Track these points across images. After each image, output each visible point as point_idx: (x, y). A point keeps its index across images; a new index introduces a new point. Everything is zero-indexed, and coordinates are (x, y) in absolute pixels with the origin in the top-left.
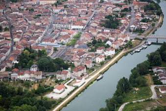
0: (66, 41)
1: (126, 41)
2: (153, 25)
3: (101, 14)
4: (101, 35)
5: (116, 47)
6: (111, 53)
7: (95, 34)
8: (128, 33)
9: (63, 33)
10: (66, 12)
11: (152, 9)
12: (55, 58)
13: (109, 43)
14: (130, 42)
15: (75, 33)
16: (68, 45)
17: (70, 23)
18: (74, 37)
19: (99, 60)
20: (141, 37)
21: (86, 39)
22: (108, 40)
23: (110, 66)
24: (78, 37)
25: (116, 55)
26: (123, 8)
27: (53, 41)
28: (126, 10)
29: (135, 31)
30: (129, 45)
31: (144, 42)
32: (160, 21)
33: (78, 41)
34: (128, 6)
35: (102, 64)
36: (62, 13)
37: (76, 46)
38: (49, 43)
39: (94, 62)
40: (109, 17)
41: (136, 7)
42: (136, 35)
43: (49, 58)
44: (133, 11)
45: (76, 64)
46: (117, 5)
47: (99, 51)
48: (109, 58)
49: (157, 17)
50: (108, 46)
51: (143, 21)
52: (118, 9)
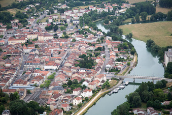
0: (40, 83)
1: (103, 81)
2: (129, 64)
3: (75, 53)
4: (76, 75)
5: (93, 87)
6: (88, 94)
7: (69, 74)
8: (104, 73)
9: (36, 74)
10: (37, 52)
11: (125, 48)
12: (28, 102)
13: (85, 83)
14: (107, 82)
15: (49, 74)
16: (42, 87)
17: (42, 63)
18: (48, 78)
19: (76, 102)
20: (118, 77)
21: (60, 80)
22: (84, 80)
23: (88, 108)
24: (52, 78)
25: (93, 96)
26: (96, 47)
27: (25, 83)
28: (99, 49)
29: (112, 71)
30: (106, 86)
31: (121, 82)
32: (135, 60)
33: (52, 83)
34: (101, 45)
35: (80, 106)
36: (34, 53)
37: (51, 88)
38: (21, 85)
39: (71, 105)
40: (83, 56)
41: (110, 46)
42: (112, 75)
43: (22, 102)
44: (106, 50)
45: (52, 107)
46: (90, 44)
47: (75, 93)
48: (86, 100)
49: (132, 56)
50: (84, 87)
51: (118, 60)
52: (91, 48)
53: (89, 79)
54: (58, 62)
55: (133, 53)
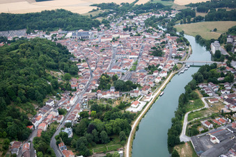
0: (129, 68)
1: (172, 65)
2: (187, 53)
3: (147, 46)
4: (153, 61)
5: (167, 70)
6: (165, 75)
7: (148, 61)
8: (171, 60)
9: (125, 62)
10: (122, 46)
11: (182, 41)
12: (125, 81)
13: (160, 67)
14: (175, 66)
15: (133, 62)
16: (131, 70)
17: (128, 54)
18: (134, 64)
19: (157, 80)
20: (182, 62)
21: (143, 65)
22: (159, 65)
23: (166, 84)
24: (136, 64)
25: (168, 76)
26: (161, 41)
27: (119, 68)
28: (164, 42)
29: (176, 57)
30: (176, 68)
31: (184, 65)
32: (190, 50)
33: (137, 67)
34: (165, 40)
35: (160, 83)
36: (120, 47)
37: (137, 71)
38: (117, 69)
39: (154, 82)
40: (154, 48)
41: (170, 40)
42: (177, 61)
43: (119, 80)
44: (169, 43)
45: (142, 85)
46: (156, 39)
47: (155, 74)
48: (164, 79)
49: (187, 47)
50: (160, 70)
51: (179, 50)
52: (158, 42)
53: (163, 64)
54: (138, 52)
55: (188, 44)
